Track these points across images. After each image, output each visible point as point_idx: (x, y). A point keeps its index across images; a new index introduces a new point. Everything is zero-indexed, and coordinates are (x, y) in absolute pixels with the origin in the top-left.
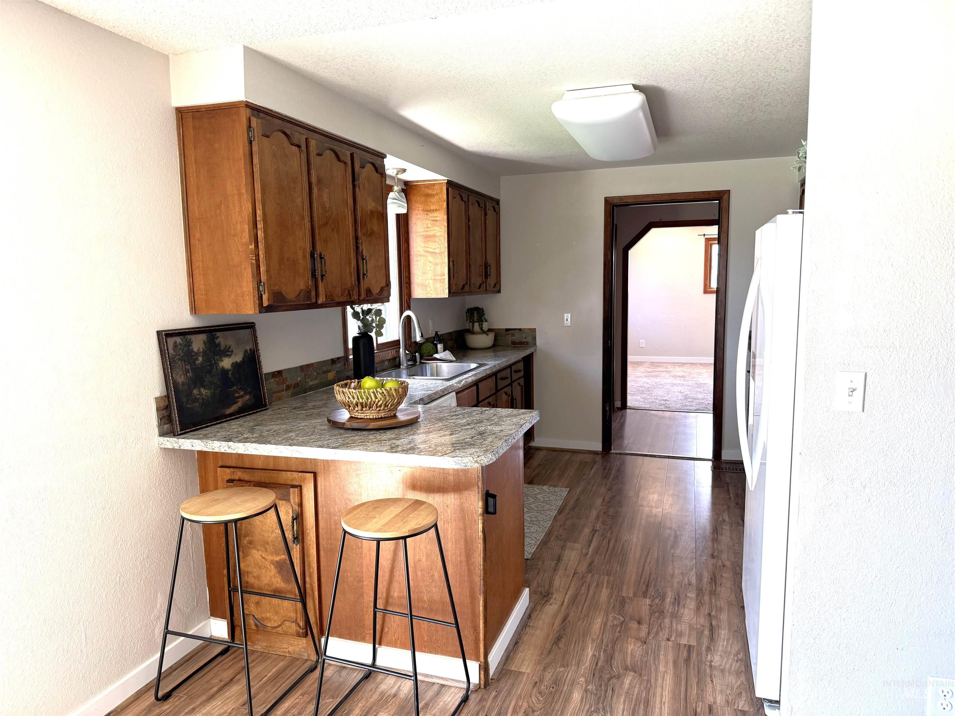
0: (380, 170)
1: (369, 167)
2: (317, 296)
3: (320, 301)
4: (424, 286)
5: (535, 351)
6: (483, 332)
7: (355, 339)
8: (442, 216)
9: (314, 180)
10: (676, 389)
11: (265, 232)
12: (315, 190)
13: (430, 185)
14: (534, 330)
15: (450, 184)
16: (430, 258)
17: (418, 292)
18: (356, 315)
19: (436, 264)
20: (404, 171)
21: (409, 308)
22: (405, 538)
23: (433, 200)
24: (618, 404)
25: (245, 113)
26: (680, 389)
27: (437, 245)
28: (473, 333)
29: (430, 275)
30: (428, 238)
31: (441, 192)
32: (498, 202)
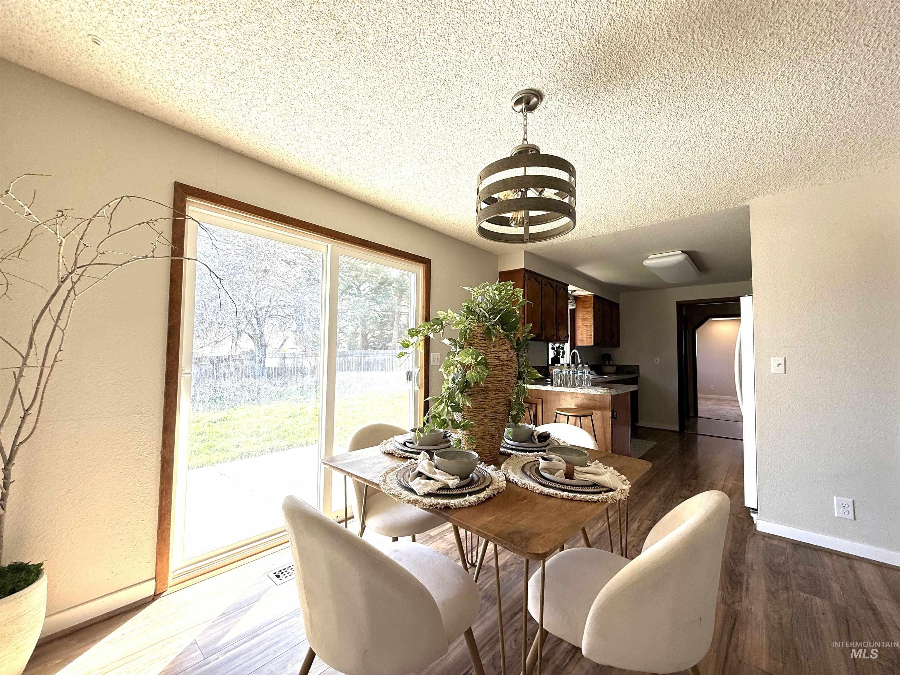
0: (567, 290)
1: (562, 289)
2: (542, 337)
3: (543, 338)
4: (582, 341)
5: (639, 376)
6: (610, 365)
7: (552, 359)
8: (591, 310)
9: (543, 294)
10: (733, 412)
11: (527, 312)
12: (543, 298)
13: (586, 297)
14: (638, 366)
15: (595, 296)
16: (585, 328)
17: (579, 343)
18: (553, 348)
19: (588, 331)
20: (575, 291)
21: (574, 349)
22: (580, 416)
23: (587, 303)
24: (692, 414)
25: (523, 272)
26: (735, 411)
27: (588, 322)
28: (605, 365)
29: (585, 335)
30: (584, 320)
31: (591, 300)
32: (618, 304)
